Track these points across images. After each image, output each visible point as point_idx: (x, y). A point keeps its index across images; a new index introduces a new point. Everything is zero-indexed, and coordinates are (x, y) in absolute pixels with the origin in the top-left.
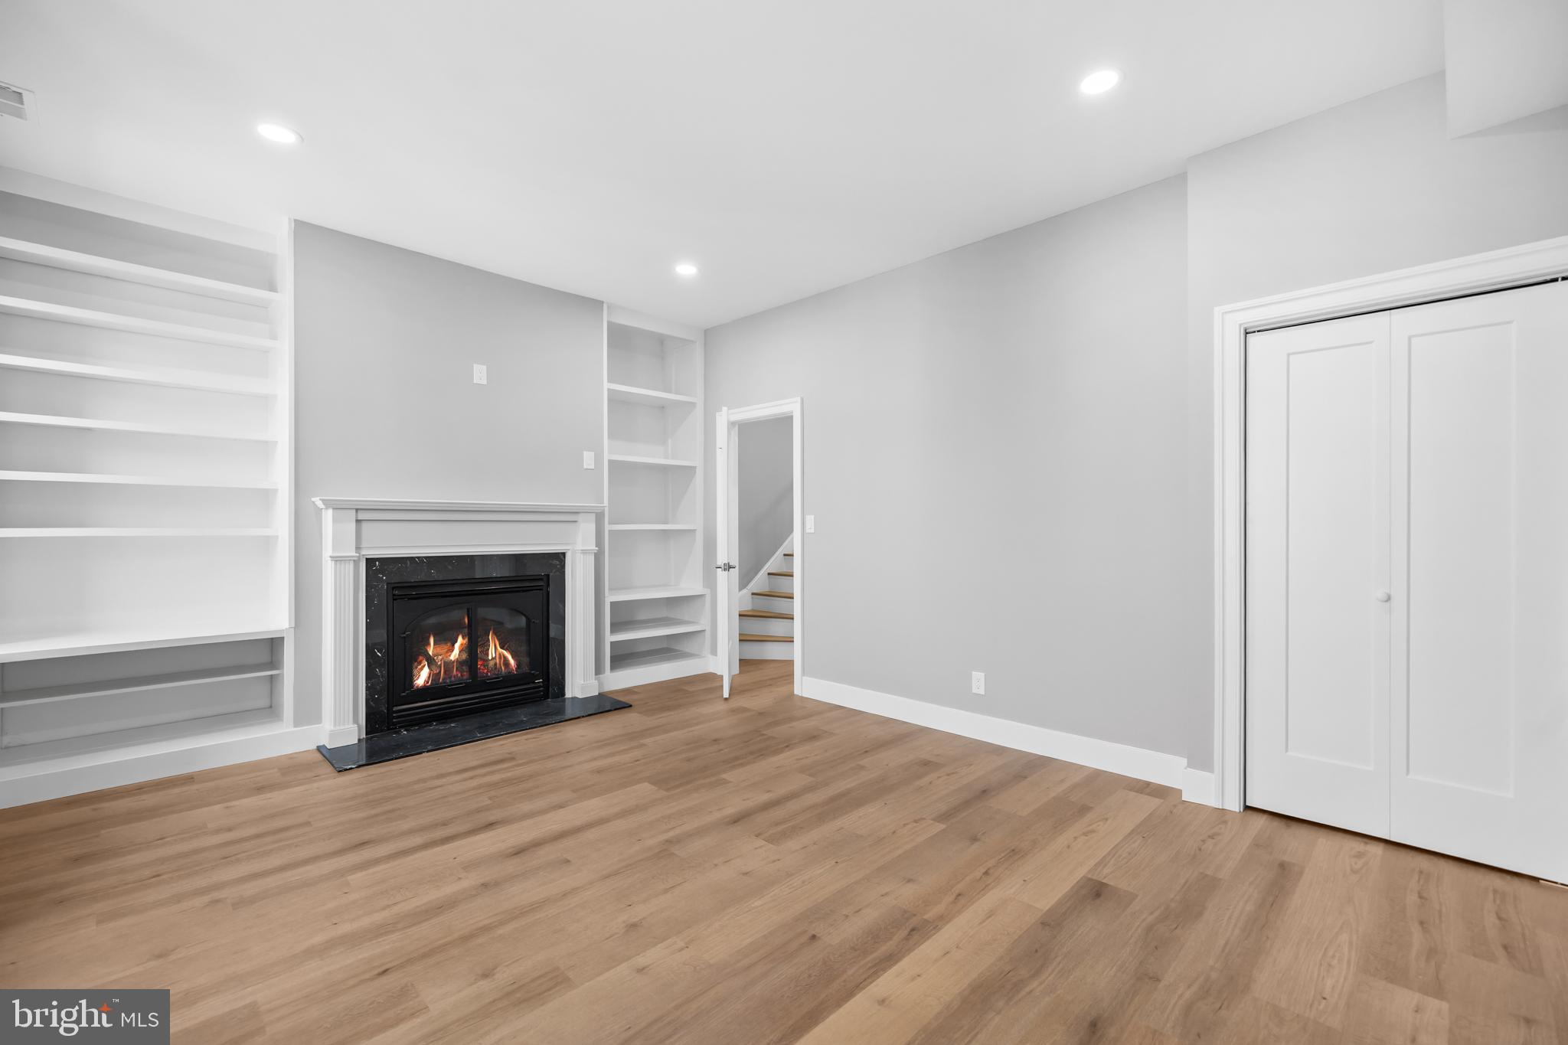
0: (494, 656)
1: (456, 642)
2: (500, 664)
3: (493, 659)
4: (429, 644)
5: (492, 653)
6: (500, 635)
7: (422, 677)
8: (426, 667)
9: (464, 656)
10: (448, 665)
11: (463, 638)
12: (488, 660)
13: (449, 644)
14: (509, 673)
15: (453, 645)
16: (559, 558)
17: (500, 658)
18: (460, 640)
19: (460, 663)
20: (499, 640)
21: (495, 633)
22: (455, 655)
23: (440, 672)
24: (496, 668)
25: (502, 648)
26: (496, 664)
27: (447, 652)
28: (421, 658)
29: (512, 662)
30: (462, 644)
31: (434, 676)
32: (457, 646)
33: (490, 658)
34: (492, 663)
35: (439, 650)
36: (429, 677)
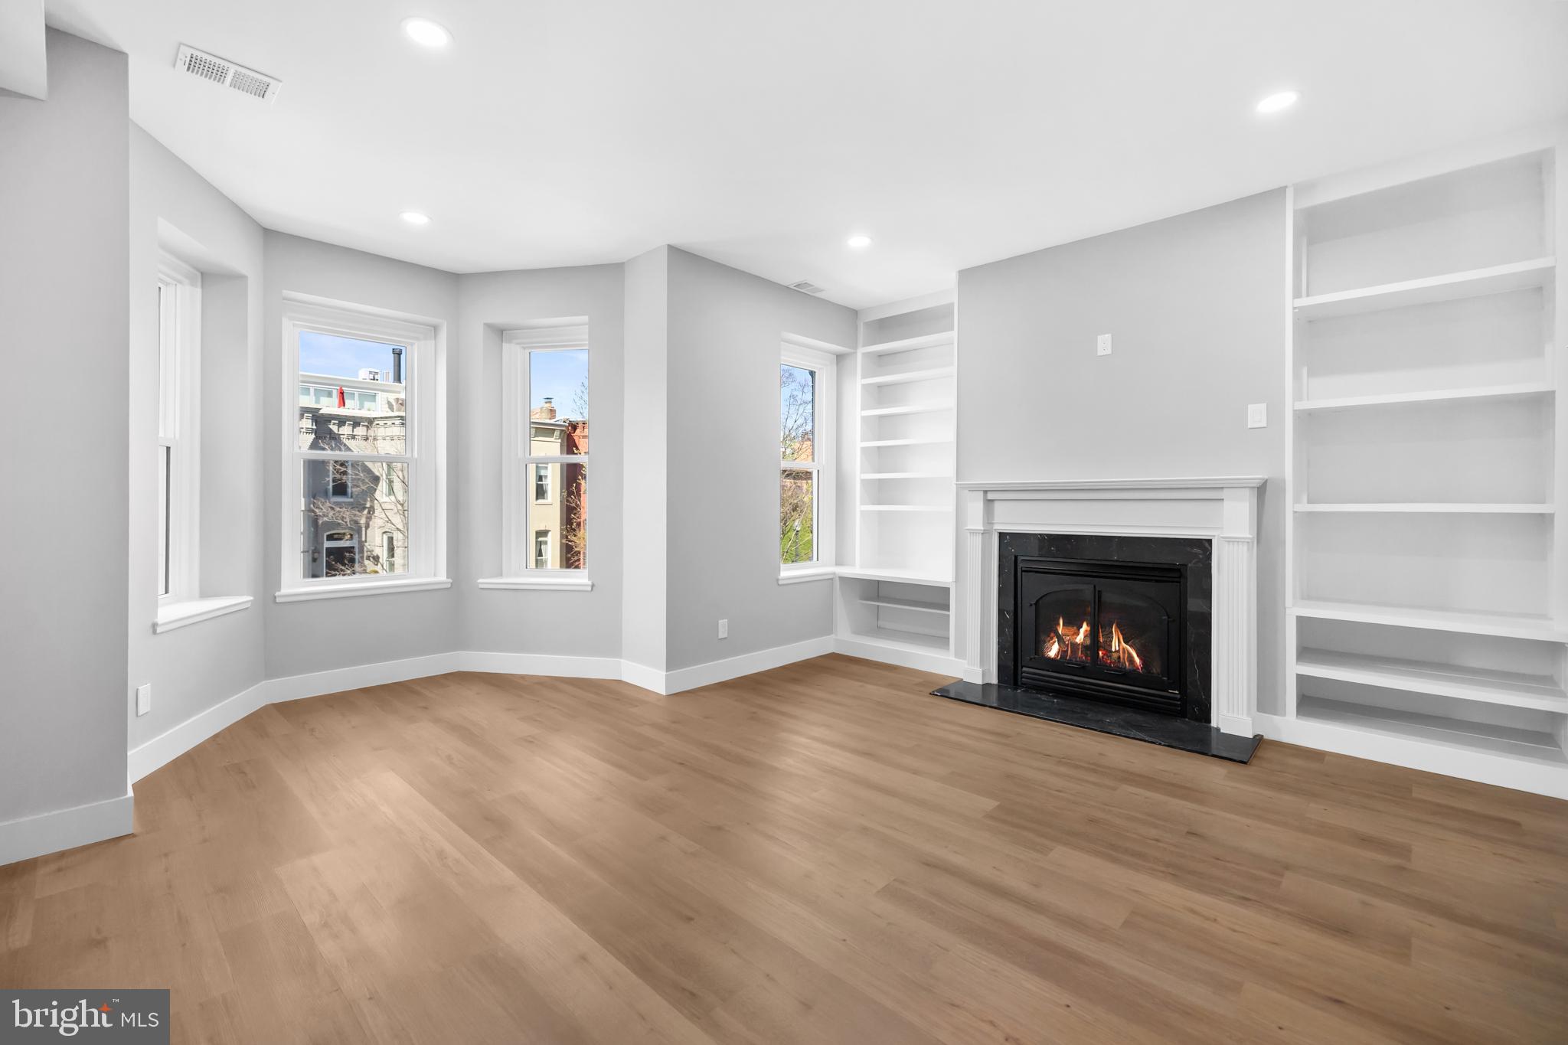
0: (1117, 649)
1: (1082, 627)
2: (1124, 659)
3: (1116, 651)
4: (1059, 624)
5: (1115, 646)
6: (1124, 630)
7: (1053, 651)
8: (1056, 643)
9: (1088, 642)
10: (1074, 646)
11: (1087, 625)
12: (1111, 652)
13: (1075, 628)
14: (1134, 671)
15: (1079, 630)
16: (1203, 547)
17: (1124, 652)
18: (1085, 627)
19: (1085, 647)
20: (1122, 634)
21: (1119, 627)
22: (1080, 638)
23: (1067, 650)
24: (1119, 662)
25: (1125, 642)
26: (1119, 657)
27: (1073, 635)
28: (1052, 634)
29: (1137, 660)
30: (1086, 631)
31: (1063, 653)
32: (1082, 631)
33: (1113, 650)
34: (1115, 655)
35: (1066, 631)
36: (1058, 652)
